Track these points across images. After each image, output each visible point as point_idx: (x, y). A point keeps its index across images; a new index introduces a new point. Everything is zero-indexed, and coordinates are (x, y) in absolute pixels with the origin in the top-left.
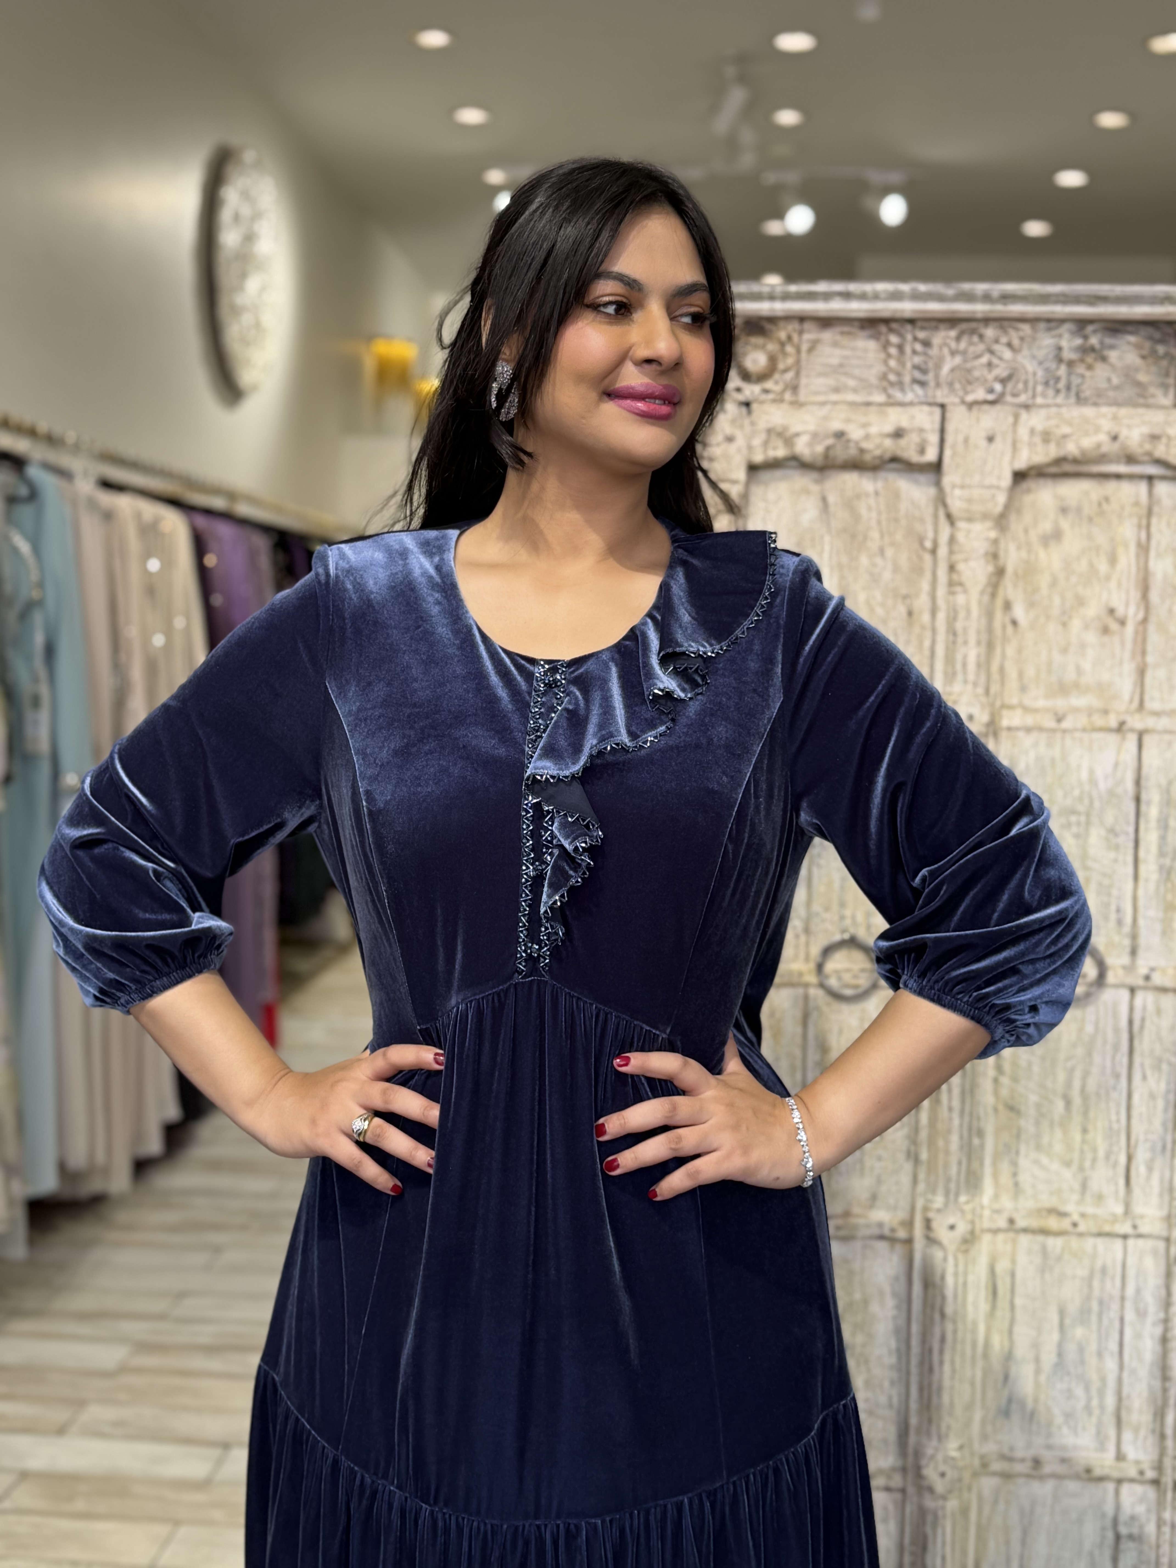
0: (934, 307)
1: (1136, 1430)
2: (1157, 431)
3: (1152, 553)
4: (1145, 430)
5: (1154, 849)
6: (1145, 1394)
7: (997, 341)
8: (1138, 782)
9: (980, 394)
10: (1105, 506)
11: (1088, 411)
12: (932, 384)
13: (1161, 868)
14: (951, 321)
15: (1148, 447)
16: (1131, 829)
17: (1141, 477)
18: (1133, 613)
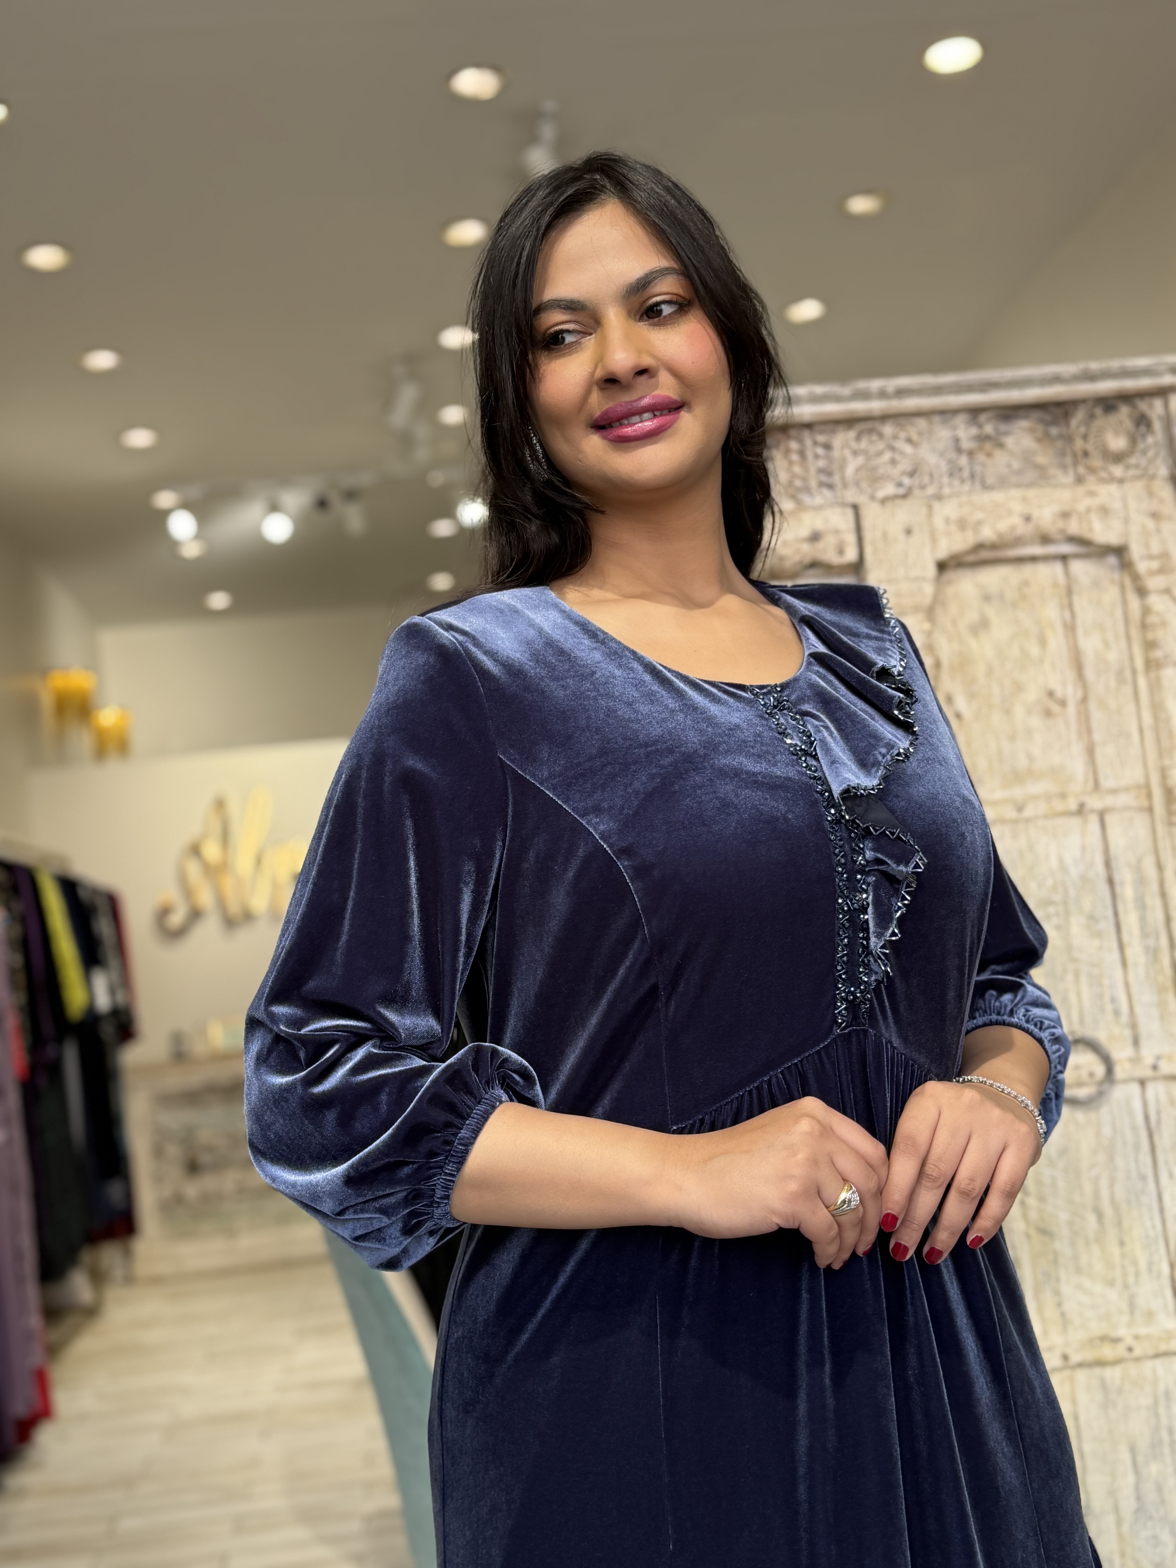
0: (831, 409)
2: (1067, 508)
4: (1055, 508)
5: (1136, 931)
7: (895, 437)
8: (1108, 864)
9: (890, 490)
10: (1026, 590)
12: (839, 485)
14: (849, 422)
15: (1060, 525)
16: (1110, 912)
17: (1056, 557)
18: (1072, 693)
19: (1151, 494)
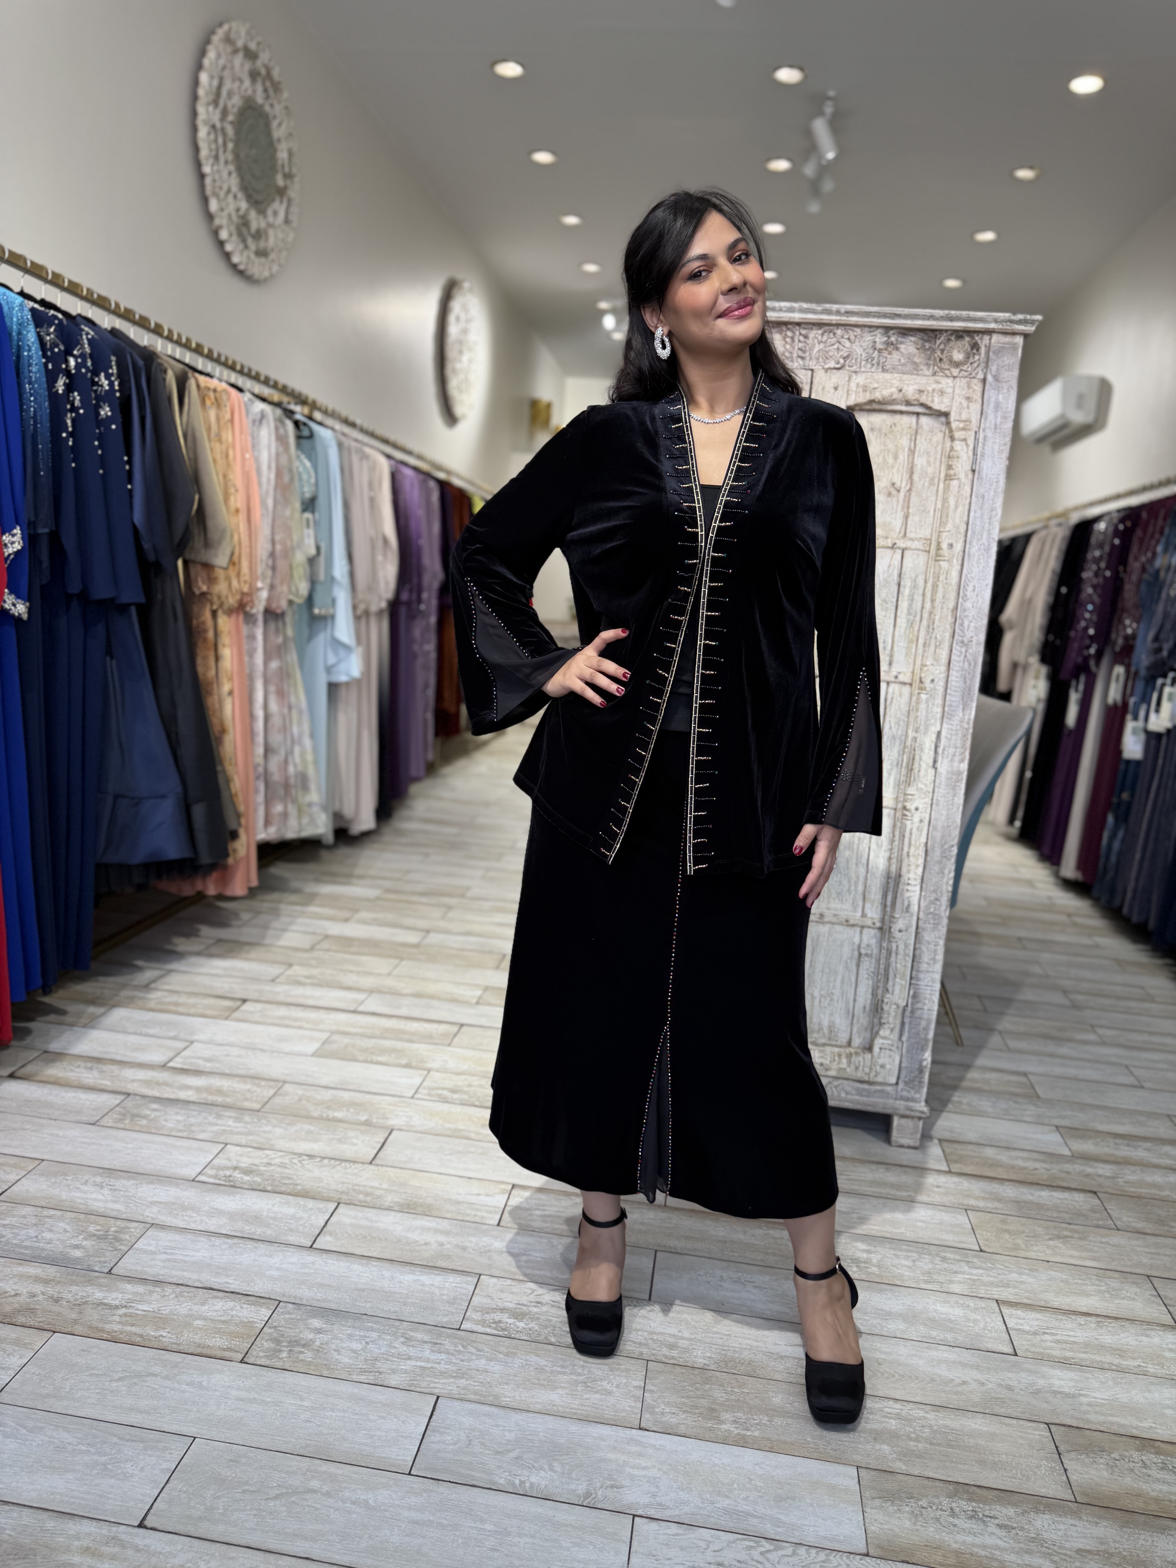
0: (811, 317)
1: (873, 904)
2: (922, 388)
3: (916, 454)
4: (916, 387)
5: (905, 611)
6: (878, 885)
7: (842, 337)
8: (900, 575)
9: (832, 364)
10: (893, 428)
11: (887, 376)
12: (808, 358)
13: (908, 620)
14: (819, 325)
15: (917, 396)
16: (894, 600)
17: (913, 413)
18: (904, 486)
19: (969, 387)
